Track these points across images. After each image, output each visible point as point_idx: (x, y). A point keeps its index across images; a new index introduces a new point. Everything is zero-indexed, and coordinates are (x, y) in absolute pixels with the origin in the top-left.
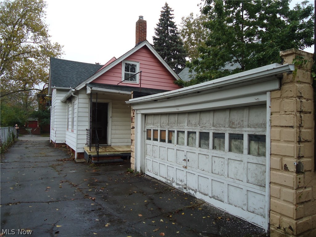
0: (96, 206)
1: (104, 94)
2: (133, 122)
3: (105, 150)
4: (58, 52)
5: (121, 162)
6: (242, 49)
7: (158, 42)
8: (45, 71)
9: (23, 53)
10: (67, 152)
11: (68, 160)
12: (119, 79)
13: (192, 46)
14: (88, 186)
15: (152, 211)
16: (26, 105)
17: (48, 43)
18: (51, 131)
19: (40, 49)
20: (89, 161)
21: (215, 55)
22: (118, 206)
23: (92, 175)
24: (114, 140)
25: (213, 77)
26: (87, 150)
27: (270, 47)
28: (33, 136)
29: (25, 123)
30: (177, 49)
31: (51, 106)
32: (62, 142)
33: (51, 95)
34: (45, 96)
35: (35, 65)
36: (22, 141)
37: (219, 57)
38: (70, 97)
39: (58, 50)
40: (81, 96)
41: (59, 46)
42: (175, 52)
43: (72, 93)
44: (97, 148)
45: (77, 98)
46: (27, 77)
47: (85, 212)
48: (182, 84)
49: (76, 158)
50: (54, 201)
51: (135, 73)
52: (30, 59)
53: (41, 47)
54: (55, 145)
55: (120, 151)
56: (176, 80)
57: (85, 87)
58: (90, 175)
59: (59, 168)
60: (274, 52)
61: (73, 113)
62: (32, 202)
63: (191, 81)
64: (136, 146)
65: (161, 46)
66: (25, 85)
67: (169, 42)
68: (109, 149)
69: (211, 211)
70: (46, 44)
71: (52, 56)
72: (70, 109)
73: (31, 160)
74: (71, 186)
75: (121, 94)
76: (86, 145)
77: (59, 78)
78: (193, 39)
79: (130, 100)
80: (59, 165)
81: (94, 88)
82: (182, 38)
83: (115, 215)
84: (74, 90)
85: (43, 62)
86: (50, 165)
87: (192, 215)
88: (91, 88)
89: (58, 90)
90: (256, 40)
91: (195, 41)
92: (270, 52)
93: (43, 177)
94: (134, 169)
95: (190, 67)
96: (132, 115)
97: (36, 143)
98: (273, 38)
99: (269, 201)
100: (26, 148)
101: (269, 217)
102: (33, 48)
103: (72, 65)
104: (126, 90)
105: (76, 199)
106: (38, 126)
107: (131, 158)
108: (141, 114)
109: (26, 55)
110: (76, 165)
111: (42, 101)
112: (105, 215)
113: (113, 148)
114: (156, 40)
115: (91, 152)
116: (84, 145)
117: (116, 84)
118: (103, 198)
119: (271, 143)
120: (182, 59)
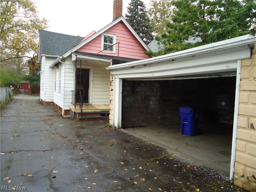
0: (85, 154)
1: (86, 61)
2: (112, 85)
3: (88, 108)
4: (45, 26)
5: (101, 118)
6: (204, 25)
7: (129, 19)
8: (34, 42)
9: (16, 26)
10: (55, 109)
11: (57, 116)
12: (99, 49)
13: (158, 23)
14: (76, 138)
15: (131, 159)
16: (19, 70)
17: (37, 18)
18: (41, 91)
19: (30, 23)
20: (74, 117)
21: (181, 29)
22: (103, 155)
23: (78, 128)
24: (94, 100)
25: (179, 49)
26: (73, 108)
27: (229, 23)
28: (26, 95)
29: (18, 85)
30: (146, 25)
31: (40, 71)
32: (51, 101)
33: (41, 61)
34: (35, 62)
35: (26, 36)
36: (16, 99)
37: (184, 31)
38: (57, 64)
39: (45, 24)
40: (67, 62)
41: (46, 20)
42: (143, 27)
43: (60, 60)
44: (81, 106)
45: (64, 64)
46: (19, 46)
47: (76, 160)
48: (151, 54)
49: (63, 114)
50: (49, 150)
51: (113, 44)
52: (22, 31)
53: (31, 21)
54: (45, 103)
55: (100, 109)
56: (146, 51)
57: (71, 54)
58: (76, 128)
59: (50, 122)
60: (232, 28)
61: (60, 77)
62: (30, 151)
63: (159, 52)
64: (114, 106)
65: (132, 22)
66: (18, 54)
67: (139, 19)
68: (91, 107)
69: (181, 161)
70: (35, 18)
71: (40, 29)
72: (58, 73)
73: (26, 115)
74: (61, 137)
75: (101, 61)
76: (71, 103)
77: (48, 48)
78: (159, 17)
79: (109, 67)
80: (49, 119)
81: (79, 56)
82: (149, 16)
83: (101, 163)
84: (61, 57)
85: (33, 34)
86: (42, 120)
87: (165, 163)
88: (76, 56)
89: (46, 57)
90: (215, 18)
91: (160, 19)
92: (228, 28)
93: (37, 129)
94: (112, 124)
95: (158, 40)
96: (111, 79)
97: (28, 102)
98: (231, 16)
99: (235, 154)
100: (21, 105)
101: (234, 167)
102: (24, 22)
103: (58, 37)
104: (105, 59)
105: (67, 149)
106: (29, 87)
107: (110, 115)
108: (119, 78)
109: (18, 28)
110: (63, 120)
111: (32, 67)
112: (93, 162)
113: (94, 107)
114: (128, 17)
115: (76, 110)
116: (70, 104)
117: (97, 53)
118: (90, 148)
119: (239, 105)
120: (149, 34)
